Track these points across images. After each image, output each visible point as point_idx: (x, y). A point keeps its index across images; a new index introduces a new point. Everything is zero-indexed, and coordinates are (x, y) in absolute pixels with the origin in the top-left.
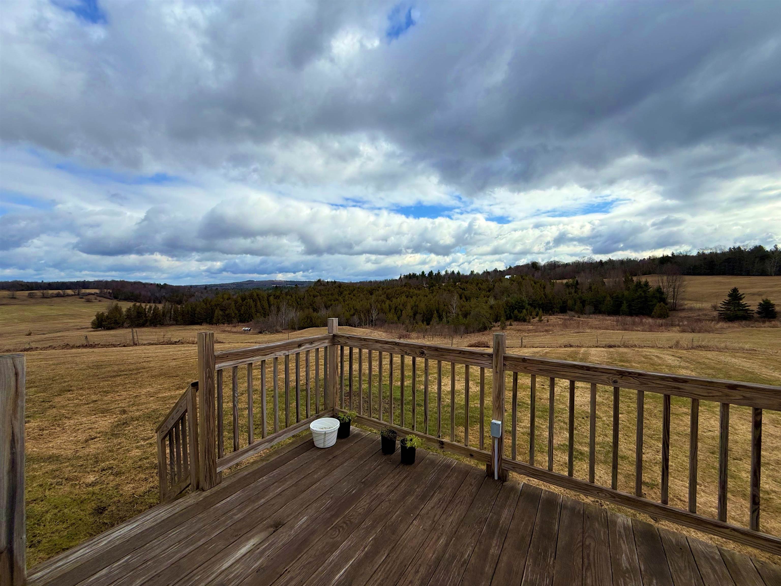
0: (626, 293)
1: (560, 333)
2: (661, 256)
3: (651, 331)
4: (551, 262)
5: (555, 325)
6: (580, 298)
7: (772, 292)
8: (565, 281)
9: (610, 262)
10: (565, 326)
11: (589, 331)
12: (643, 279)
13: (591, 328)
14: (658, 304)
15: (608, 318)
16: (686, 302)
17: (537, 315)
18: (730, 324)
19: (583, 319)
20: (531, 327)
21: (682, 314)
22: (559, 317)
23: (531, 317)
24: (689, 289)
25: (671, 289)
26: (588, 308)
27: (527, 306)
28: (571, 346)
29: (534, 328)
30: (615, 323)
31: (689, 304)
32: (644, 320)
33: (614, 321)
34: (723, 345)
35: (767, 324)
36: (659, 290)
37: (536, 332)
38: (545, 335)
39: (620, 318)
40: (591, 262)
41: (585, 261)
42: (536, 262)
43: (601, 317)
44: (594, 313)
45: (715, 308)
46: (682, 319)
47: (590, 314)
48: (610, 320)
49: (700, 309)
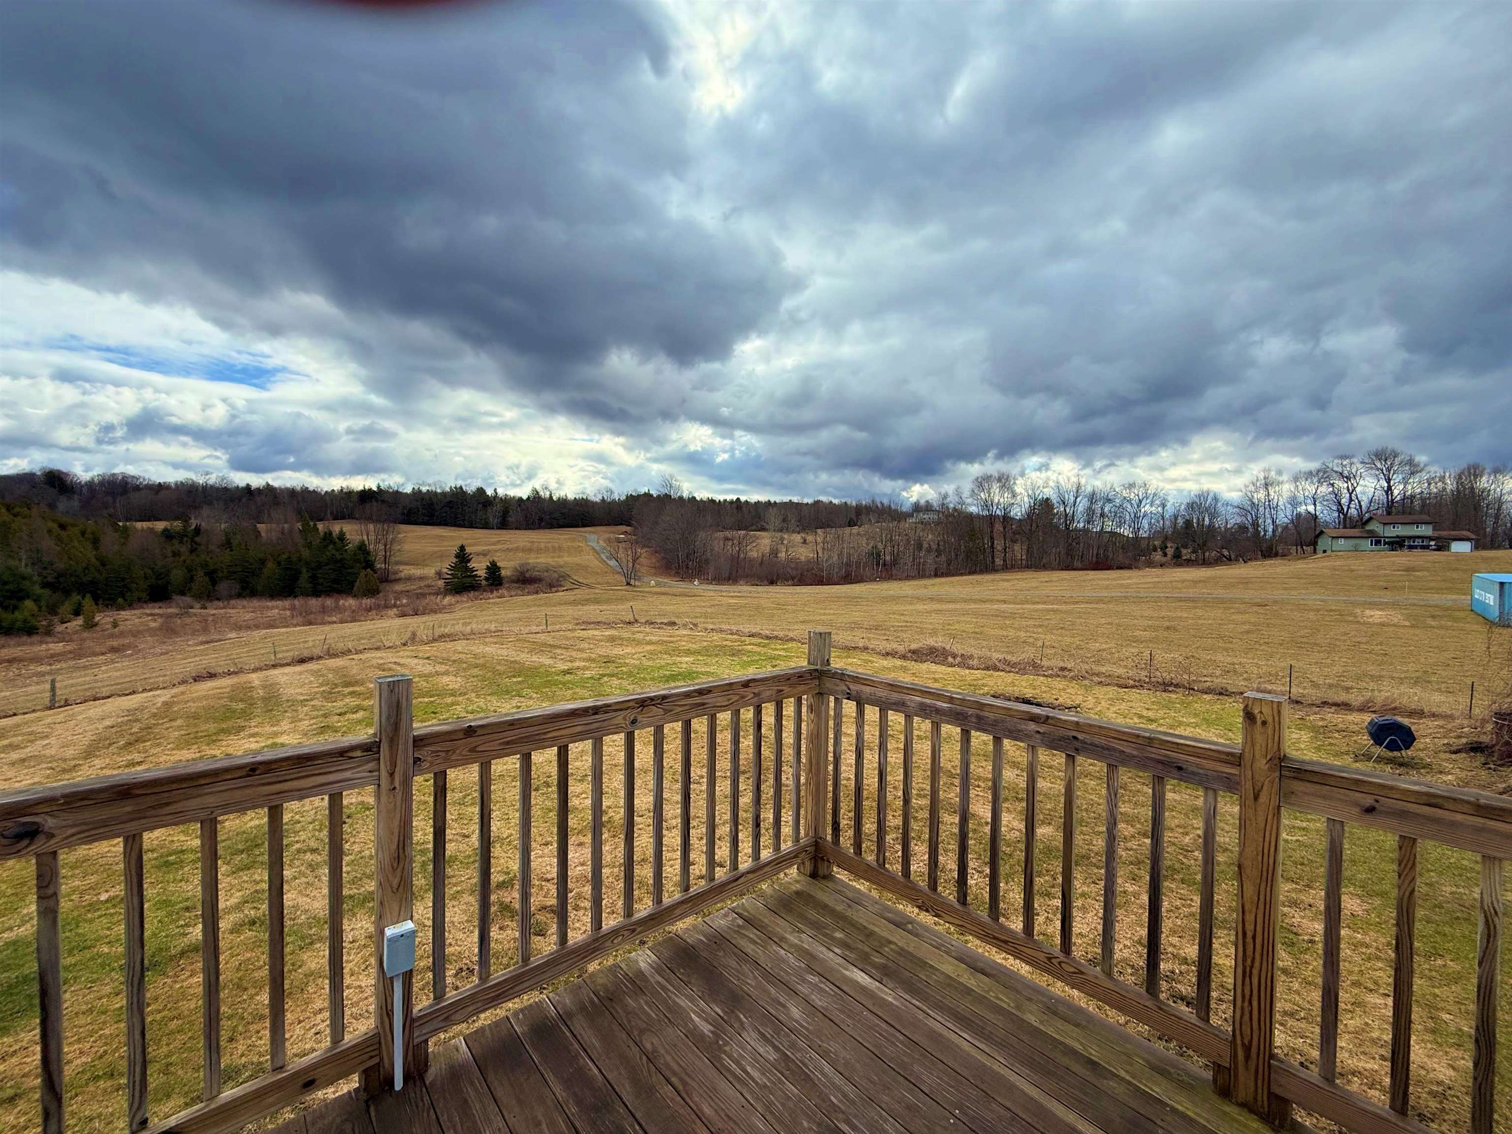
0: (306, 553)
1: (158, 650)
2: (361, 488)
3: (354, 620)
4: (114, 475)
5: (139, 632)
6: (205, 565)
7: (496, 551)
8: (160, 526)
9: (269, 489)
10: (169, 631)
11: (233, 635)
12: (336, 528)
13: (238, 627)
14: (363, 573)
15: (270, 604)
16: (401, 568)
17: (77, 613)
18: (458, 598)
19: (213, 611)
20: (59, 647)
21: (398, 587)
22: (148, 611)
23: (56, 620)
24: (406, 547)
25: (382, 547)
26: (223, 587)
27: (38, 590)
28: (212, 676)
29: (68, 648)
30: (288, 613)
31: (407, 571)
32: (341, 602)
33: (285, 609)
34: (468, 629)
35: (495, 593)
36: (362, 548)
37: (80, 657)
38: (113, 662)
39: (296, 602)
40: (224, 485)
41: (211, 482)
42: (60, 472)
43: (255, 603)
44: (240, 596)
45: (439, 574)
46: (399, 595)
47: (230, 597)
48: (276, 608)
49: (421, 578)
